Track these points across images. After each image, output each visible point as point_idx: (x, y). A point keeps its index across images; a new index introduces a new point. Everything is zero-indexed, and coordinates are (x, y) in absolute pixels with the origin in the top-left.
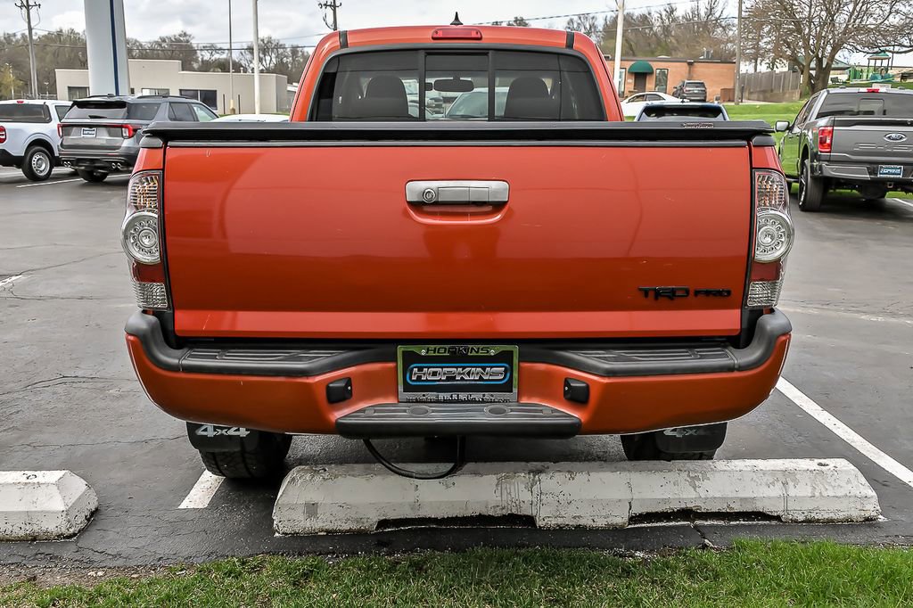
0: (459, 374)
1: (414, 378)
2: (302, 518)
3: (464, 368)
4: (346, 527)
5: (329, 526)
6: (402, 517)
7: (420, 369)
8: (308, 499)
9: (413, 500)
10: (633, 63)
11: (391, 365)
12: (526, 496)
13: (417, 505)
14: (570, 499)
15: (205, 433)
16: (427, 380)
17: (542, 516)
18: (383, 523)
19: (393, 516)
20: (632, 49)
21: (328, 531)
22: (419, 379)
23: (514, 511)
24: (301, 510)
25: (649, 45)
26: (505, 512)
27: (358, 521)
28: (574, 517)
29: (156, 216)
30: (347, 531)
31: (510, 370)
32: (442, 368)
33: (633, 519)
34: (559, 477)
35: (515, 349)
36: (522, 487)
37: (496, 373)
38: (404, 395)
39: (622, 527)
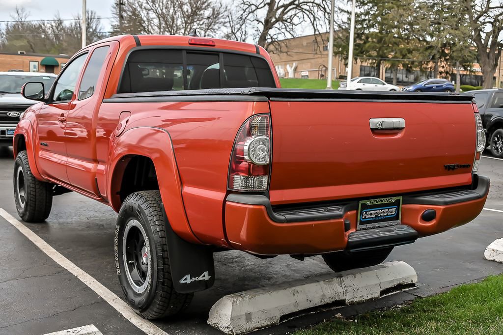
0: (380, 213)
1: (363, 218)
2: (244, 323)
3: (382, 210)
4: (266, 324)
5: (258, 325)
6: (291, 312)
7: (366, 212)
8: (246, 311)
9: (294, 302)
10: (44, 58)
11: (355, 212)
12: (340, 290)
13: (296, 304)
14: (358, 287)
15: (185, 282)
16: (368, 218)
17: (348, 299)
18: (283, 318)
19: (287, 312)
20: (32, 48)
21: (257, 328)
22: (365, 218)
23: (337, 299)
24: (244, 318)
25: (45, 45)
26: (334, 300)
27: (271, 319)
28: (361, 297)
29: (268, 138)
30: (267, 326)
31: (398, 209)
32: (374, 211)
33: (382, 293)
34: (350, 277)
35: (401, 198)
36: (337, 285)
37: (392, 211)
38: (359, 227)
39: (378, 297)
